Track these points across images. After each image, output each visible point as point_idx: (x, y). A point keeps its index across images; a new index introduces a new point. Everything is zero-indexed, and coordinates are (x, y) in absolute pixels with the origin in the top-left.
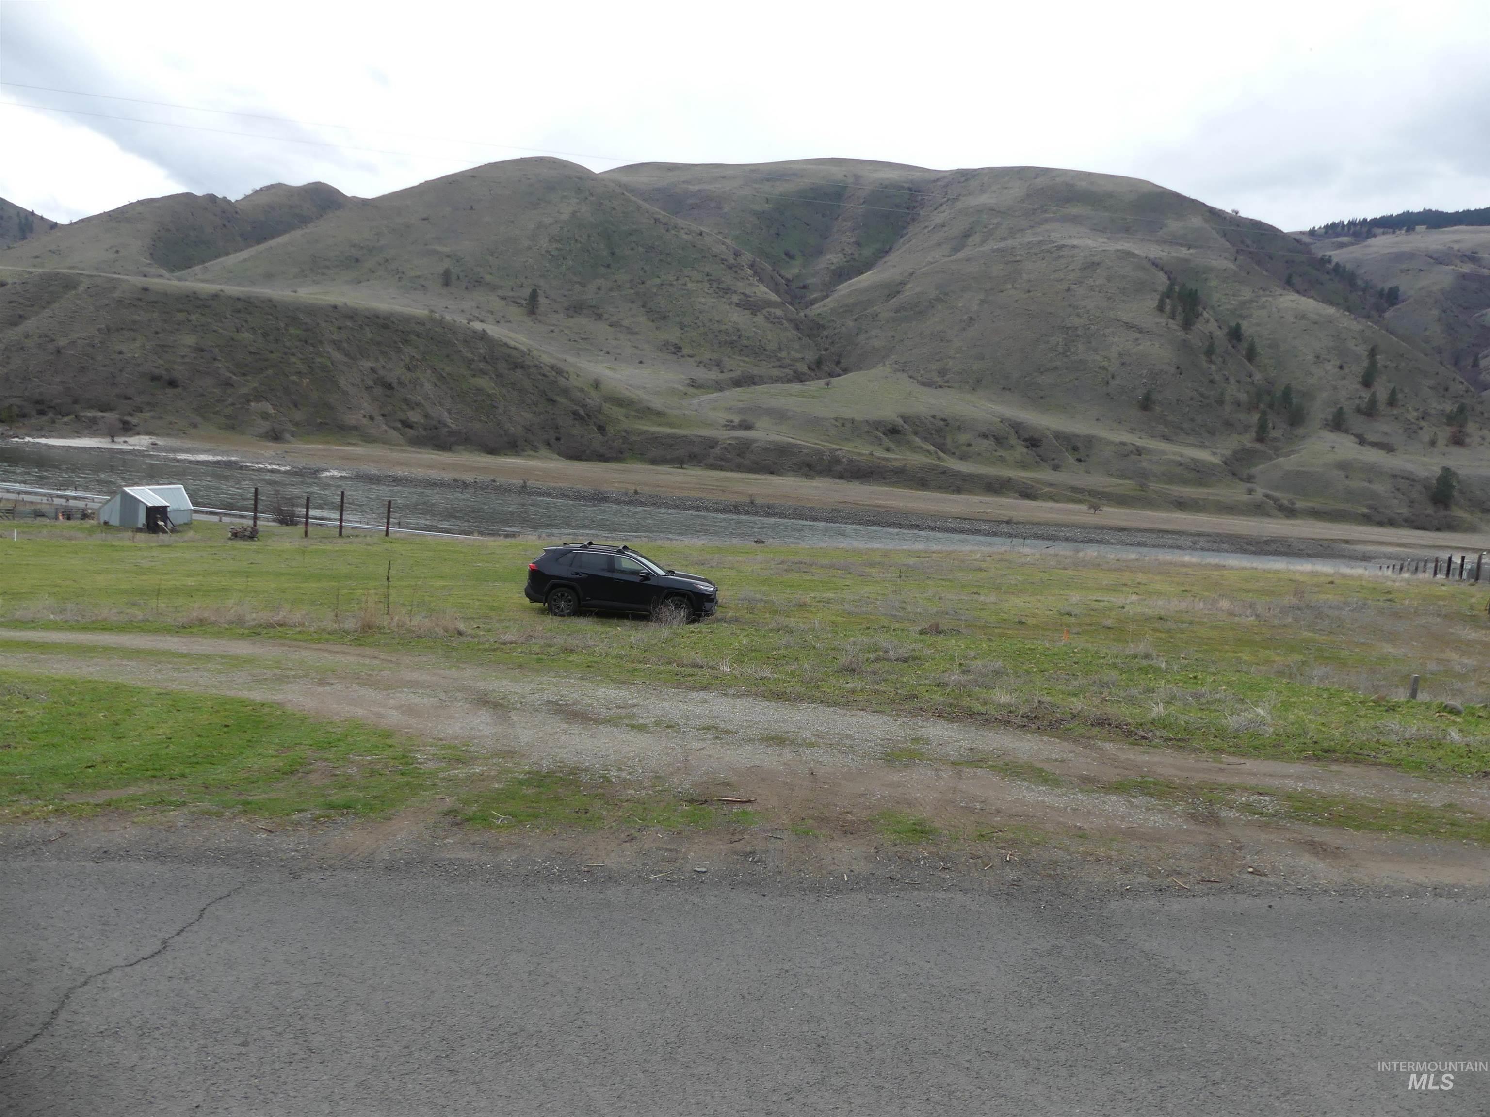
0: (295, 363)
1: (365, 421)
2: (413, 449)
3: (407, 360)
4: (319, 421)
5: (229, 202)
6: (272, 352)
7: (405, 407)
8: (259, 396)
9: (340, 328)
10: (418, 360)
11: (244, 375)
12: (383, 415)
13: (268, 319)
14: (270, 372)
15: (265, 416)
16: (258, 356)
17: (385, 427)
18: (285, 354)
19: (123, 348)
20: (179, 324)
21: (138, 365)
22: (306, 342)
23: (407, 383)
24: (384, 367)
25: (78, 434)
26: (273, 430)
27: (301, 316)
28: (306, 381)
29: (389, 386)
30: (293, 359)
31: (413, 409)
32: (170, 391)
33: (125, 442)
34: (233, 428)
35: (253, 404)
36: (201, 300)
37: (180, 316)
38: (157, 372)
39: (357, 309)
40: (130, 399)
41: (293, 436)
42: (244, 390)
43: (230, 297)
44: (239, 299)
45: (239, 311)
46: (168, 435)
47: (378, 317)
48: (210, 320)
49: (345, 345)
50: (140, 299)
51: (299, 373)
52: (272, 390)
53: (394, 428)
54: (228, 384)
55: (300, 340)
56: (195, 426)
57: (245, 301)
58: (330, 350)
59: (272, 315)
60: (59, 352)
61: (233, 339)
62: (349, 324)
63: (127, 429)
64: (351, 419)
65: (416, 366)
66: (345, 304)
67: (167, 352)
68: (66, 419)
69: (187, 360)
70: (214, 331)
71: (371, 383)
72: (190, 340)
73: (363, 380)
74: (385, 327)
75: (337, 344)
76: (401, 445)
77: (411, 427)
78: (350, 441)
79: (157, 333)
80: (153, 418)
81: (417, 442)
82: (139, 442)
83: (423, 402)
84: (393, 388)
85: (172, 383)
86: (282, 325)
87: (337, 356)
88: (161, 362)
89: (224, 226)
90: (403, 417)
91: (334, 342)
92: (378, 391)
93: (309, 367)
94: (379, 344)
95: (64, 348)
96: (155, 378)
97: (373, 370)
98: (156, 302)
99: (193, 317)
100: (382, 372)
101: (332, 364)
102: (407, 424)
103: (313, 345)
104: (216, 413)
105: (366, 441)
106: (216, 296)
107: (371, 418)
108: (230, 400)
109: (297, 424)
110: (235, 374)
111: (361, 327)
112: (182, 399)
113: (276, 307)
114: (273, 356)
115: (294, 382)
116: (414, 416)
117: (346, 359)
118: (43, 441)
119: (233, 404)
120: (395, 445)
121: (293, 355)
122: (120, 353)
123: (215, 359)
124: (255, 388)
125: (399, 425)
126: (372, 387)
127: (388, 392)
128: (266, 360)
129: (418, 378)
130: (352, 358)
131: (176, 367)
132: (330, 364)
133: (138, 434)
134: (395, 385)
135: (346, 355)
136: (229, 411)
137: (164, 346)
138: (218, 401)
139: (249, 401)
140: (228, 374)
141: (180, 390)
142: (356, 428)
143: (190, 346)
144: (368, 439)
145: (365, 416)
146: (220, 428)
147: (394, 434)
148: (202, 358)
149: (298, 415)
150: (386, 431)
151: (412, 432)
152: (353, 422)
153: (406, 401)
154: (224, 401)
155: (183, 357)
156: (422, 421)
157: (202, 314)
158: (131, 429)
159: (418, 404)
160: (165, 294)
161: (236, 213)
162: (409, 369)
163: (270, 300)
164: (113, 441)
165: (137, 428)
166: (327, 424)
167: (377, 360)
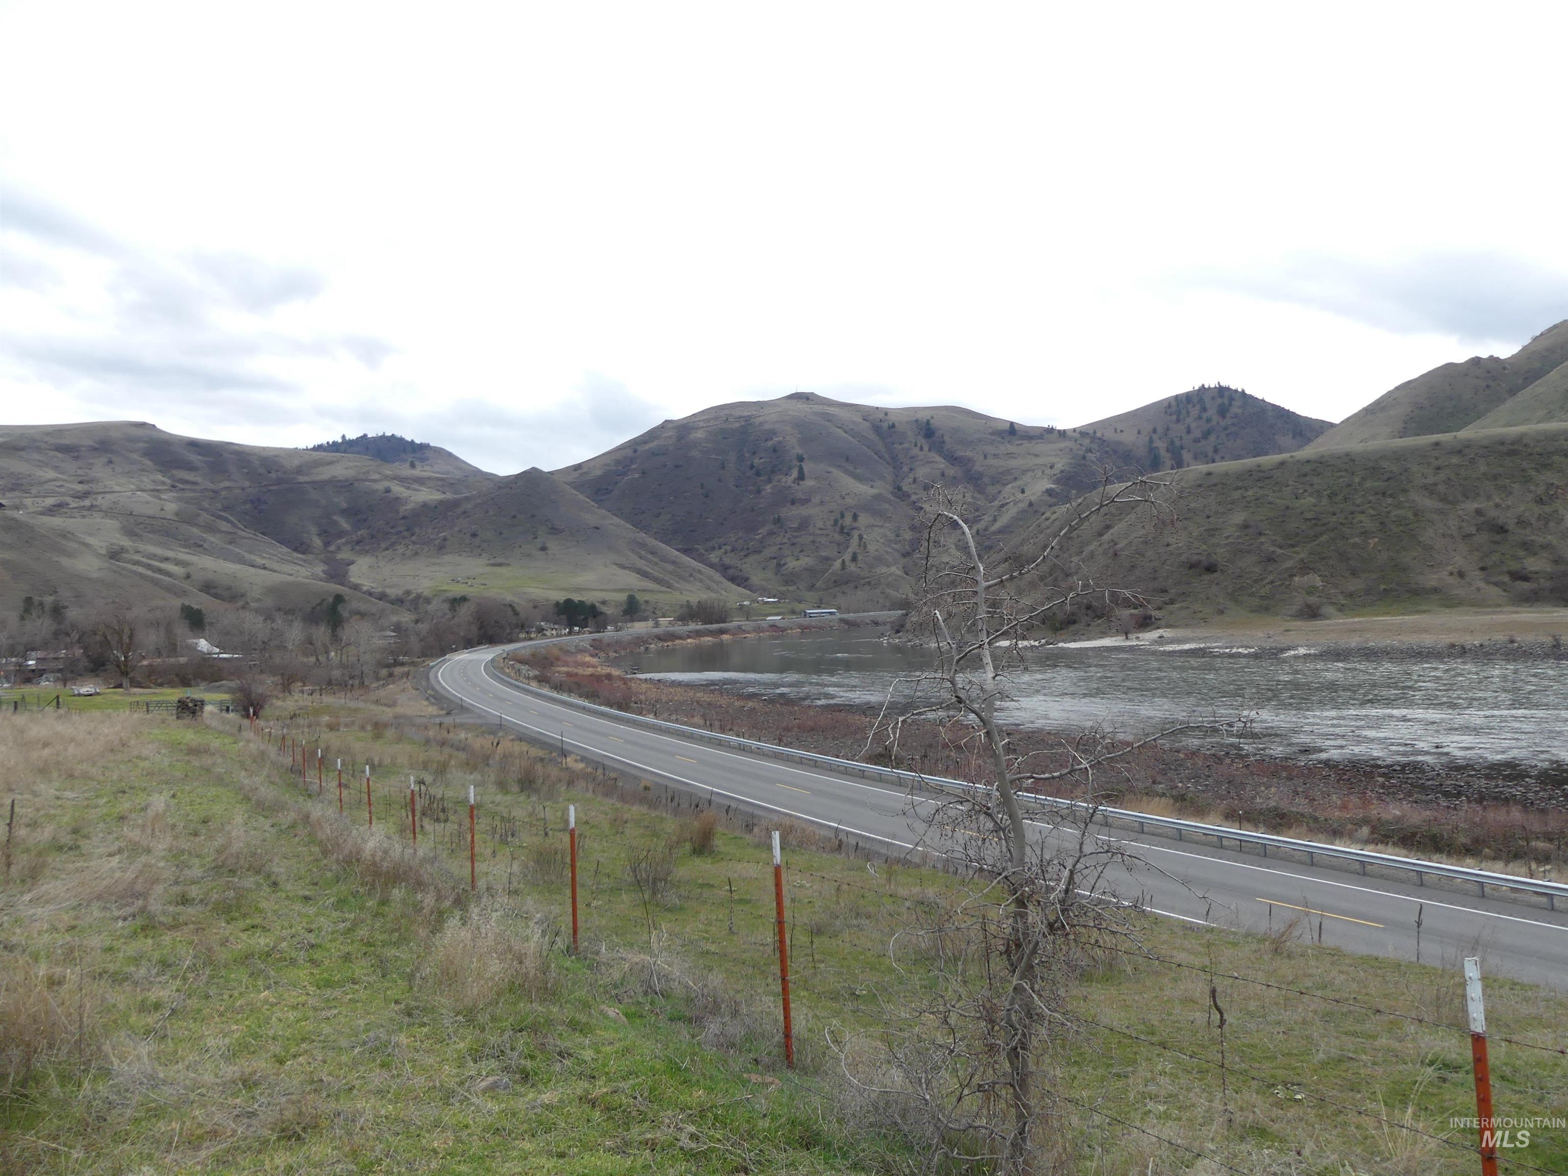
0: (1361, 522)
1: (1451, 580)
2: (1514, 609)
3: (1540, 490)
4: (1382, 587)
5: (1497, 360)
6: (1334, 514)
7: (1521, 553)
8: (1305, 568)
9: (1438, 468)
10: (1558, 487)
11: (1293, 546)
12: (1483, 569)
13: (1340, 477)
14: (1324, 538)
15: (1311, 590)
16: (1313, 522)
17: (1481, 584)
18: (1352, 513)
19: (1171, 540)
20: (1232, 503)
21: (1180, 554)
22: (1384, 494)
23: (1533, 521)
24: (1497, 506)
25: (1103, 634)
26: (1308, 606)
27: (1385, 464)
28: (1372, 542)
29: (1502, 530)
30: (1360, 517)
31: (1535, 554)
32: (1207, 577)
33: (1138, 638)
34: (1267, 609)
35: (1297, 579)
36: (1264, 472)
37: (1236, 495)
38: (1196, 558)
39: (1469, 441)
40: (1166, 591)
41: (1340, 610)
42: (1289, 564)
43: (1298, 461)
44: (1308, 461)
45: (1305, 475)
46: (1187, 626)
47: (1503, 443)
48: (1266, 492)
49: (1441, 488)
50: (1200, 486)
51: (1365, 534)
52: (1323, 559)
53: (1496, 584)
54: (1270, 559)
55: (1377, 493)
56: (1221, 612)
57: (1316, 462)
58: (1417, 498)
59: (1346, 470)
60: (1116, 555)
61: (1288, 508)
62: (1455, 460)
63: (1145, 623)
64: (1431, 580)
65: (1553, 498)
66: (1455, 437)
67: (1213, 536)
68: (1099, 621)
69: (1230, 540)
70: (1270, 503)
71: (1473, 530)
72: (1239, 517)
73: (1460, 528)
74: (1512, 453)
75: (1430, 490)
76: (1500, 605)
77: (1525, 578)
78: (1425, 608)
79: (1208, 517)
80: (1182, 608)
81: (1532, 598)
82: (1148, 637)
83: (1555, 542)
84: (1507, 531)
85: (1211, 569)
86: (1357, 480)
87: (1427, 503)
88: (1204, 547)
89: (1488, 387)
90: (1515, 566)
91: (1425, 487)
92: (1483, 538)
93: (1381, 523)
94: (1495, 477)
95: (1122, 549)
96: (1193, 566)
97: (1479, 512)
98: (1215, 485)
99: (1250, 493)
100: (1493, 513)
101: (1415, 515)
102: (1519, 576)
103: (1391, 496)
104: (1252, 595)
105: (1447, 607)
106: (1282, 464)
107: (1461, 575)
108: (1270, 578)
109: (1351, 595)
110: (1281, 547)
111: (1472, 461)
112: (1217, 584)
113: (1354, 460)
114: (1334, 519)
115: (1355, 545)
116: (1533, 564)
117: (1439, 505)
118: (1073, 645)
119: (1272, 582)
120: (1489, 606)
121: (1363, 512)
122: (1168, 545)
123: (1260, 534)
124: (1302, 560)
125: (1506, 579)
126: (1470, 535)
127: (1498, 538)
128: (1323, 525)
129: (1556, 511)
130: (1451, 503)
131: (1218, 550)
132: (1410, 515)
133: (1158, 628)
134: (1511, 526)
135: (1441, 500)
136: (1263, 592)
137: (1212, 530)
138: (1256, 581)
139: (1292, 576)
140: (1272, 549)
141: (1215, 575)
142: (1435, 590)
143: (1237, 525)
144: (1450, 602)
145: (1451, 574)
146: (1251, 611)
147: (1495, 591)
148: (1246, 535)
149: (1354, 585)
150: (1478, 589)
151: (1526, 585)
152: (1434, 583)
153: (1526, 546)
154: (1262, 580)
155: (1227, 538)
156: (1548, 569)
157: (1261, 487)
158: (1153, 623)
159: (1545, 547)
160: (1227, 474)
161: (1504, 368)
162: (1540, 501)
163: (1347, 455)
164: (1127, 638)
165: (1159, 622)
166: (1391, 590)
167: (1489, 498)
